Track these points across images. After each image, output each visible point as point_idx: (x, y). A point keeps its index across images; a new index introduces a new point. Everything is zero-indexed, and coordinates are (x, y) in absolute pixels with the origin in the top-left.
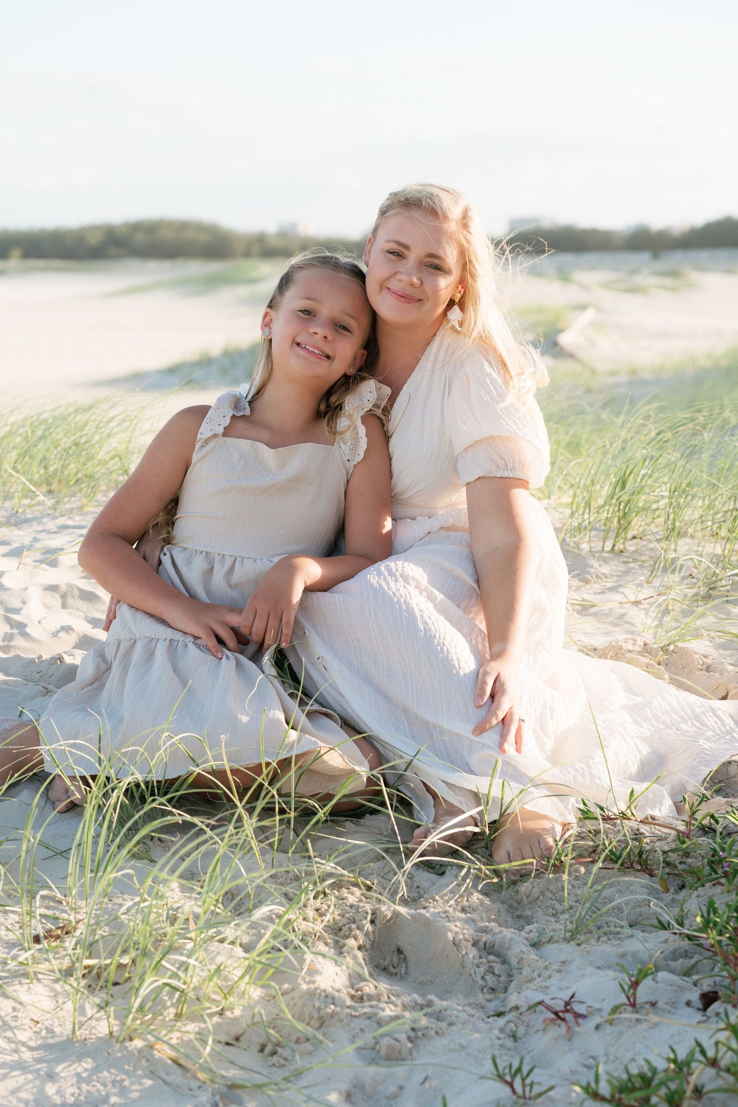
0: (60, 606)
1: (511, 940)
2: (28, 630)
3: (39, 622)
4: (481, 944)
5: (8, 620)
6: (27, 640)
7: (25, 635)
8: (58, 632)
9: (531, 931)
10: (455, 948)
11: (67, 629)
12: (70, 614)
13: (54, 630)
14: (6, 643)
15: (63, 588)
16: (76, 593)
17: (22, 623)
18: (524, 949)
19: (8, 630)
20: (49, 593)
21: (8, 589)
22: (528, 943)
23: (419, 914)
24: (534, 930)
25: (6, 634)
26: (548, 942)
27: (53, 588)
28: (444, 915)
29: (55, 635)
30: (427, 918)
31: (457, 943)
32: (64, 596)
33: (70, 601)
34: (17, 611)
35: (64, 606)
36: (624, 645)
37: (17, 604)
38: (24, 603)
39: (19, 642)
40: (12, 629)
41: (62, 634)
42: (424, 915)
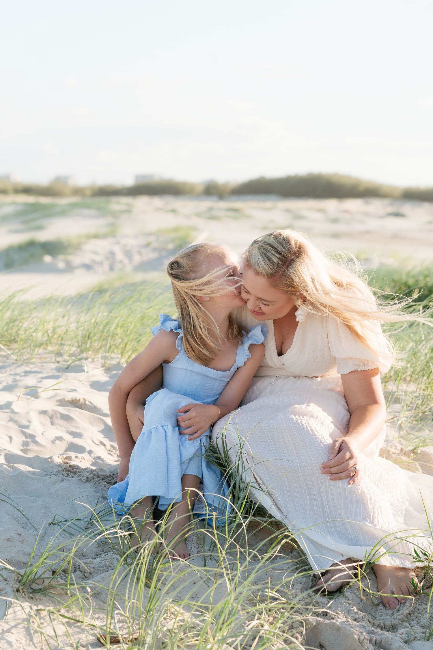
0: (49, 423)
1: (392, 639)
2: (37, 439)
3: (42, 434)
4: (374, 642)
5: (23, 433)
6: (37, 445)
7: (36, 443)
8: (55, 440)
9: (403, 633)
10: (360, 645)
11: (60, 438)
12: (57, 428)
13: (52, 439)
14: (25, 448)
15: (50, 413)
16: (59, 416)
17: (32, 435)
18: (402, 645)
19: (25, 440)
20: (42, 415)
21: (18, 413)
22: (403, 641)
23: (332, 622)
24: (404, 632)
25: (24, 441)
26: (414, 640)
27: (44, 413)
28: (347, 623)
29: (53, 442)
30: (338, 625)
31: (361, 641)
32: (51, 418)
33: (56, 421)
34: (27, 427)
35: (52, 423)
36: (390, 449)
37: (26, 423)
38: (30, 422)
39: (32, 446)
40: (26, 438)
41: (57, 442)
42: (335, 623)
